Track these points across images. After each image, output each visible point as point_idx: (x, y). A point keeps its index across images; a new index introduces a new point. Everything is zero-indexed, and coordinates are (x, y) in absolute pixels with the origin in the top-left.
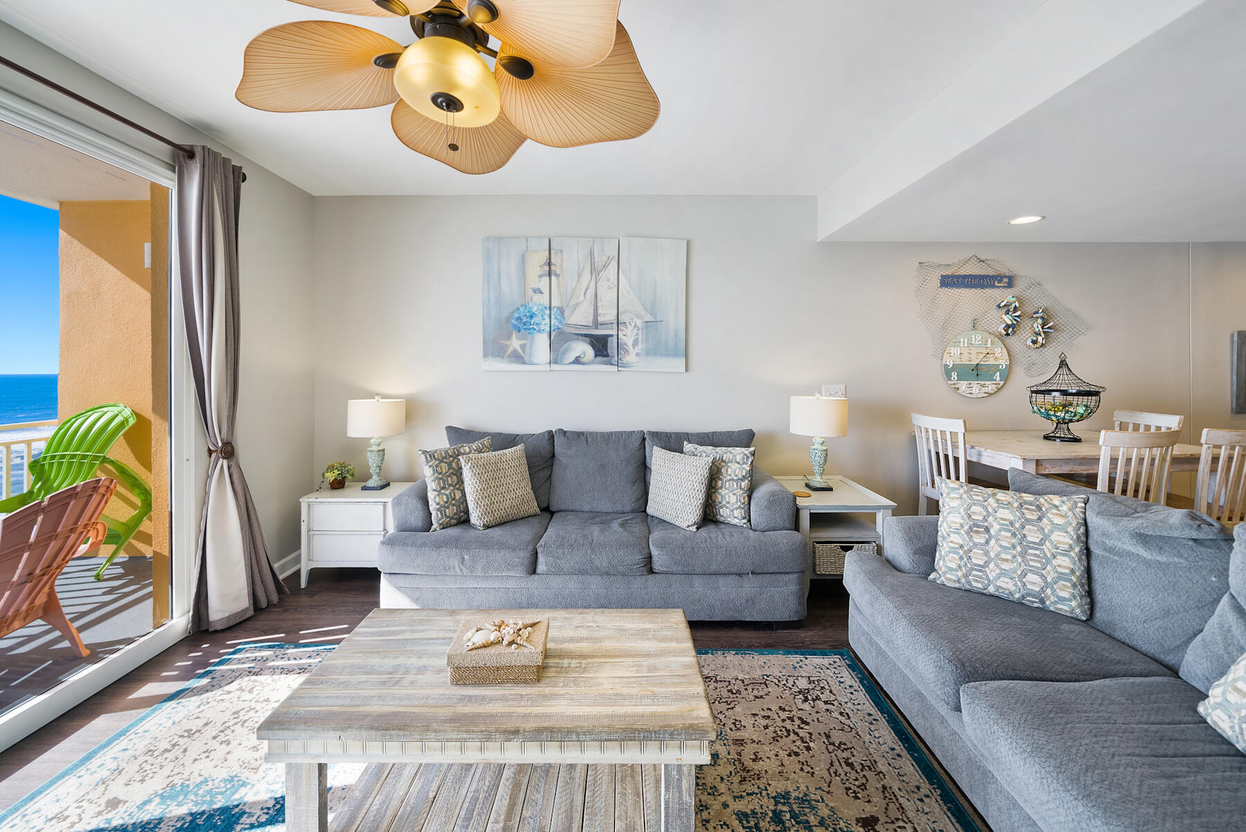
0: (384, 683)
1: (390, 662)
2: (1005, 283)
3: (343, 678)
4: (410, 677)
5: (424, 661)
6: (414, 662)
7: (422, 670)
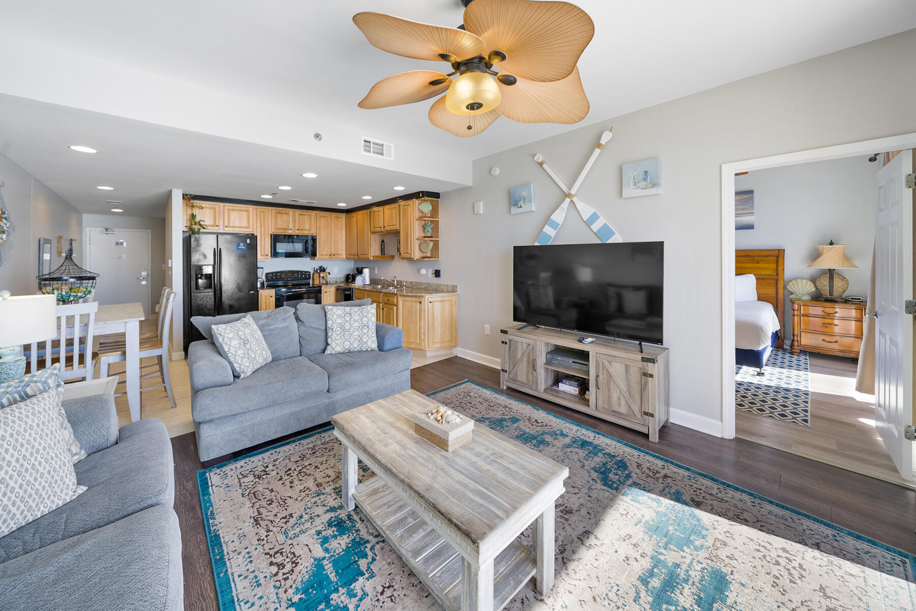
0: (501, 457)
1: (493, 469)
3: (521, 472)
4: (487, 453)
5: (475, 459)
6: (480, 462)
7: (479, 455)
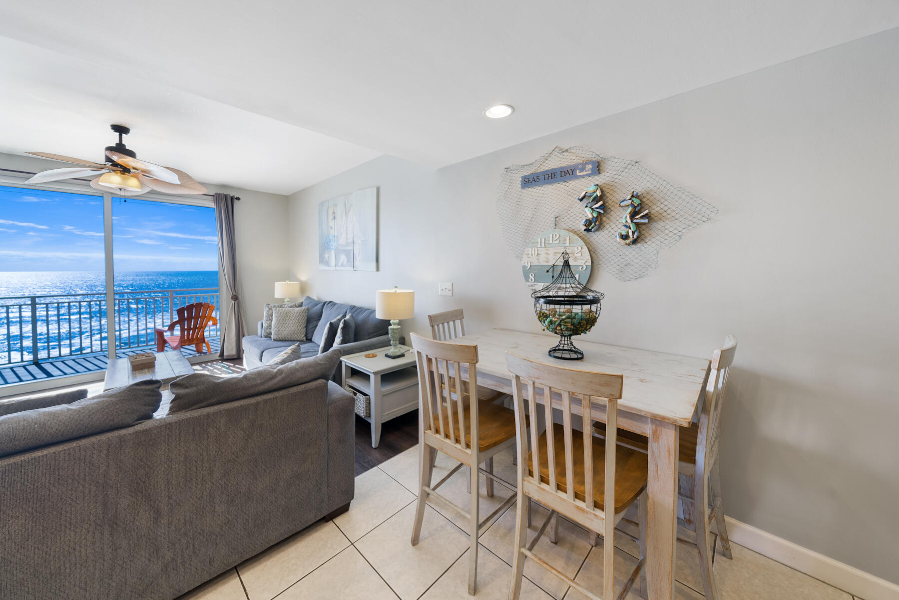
2: (589, 170)
